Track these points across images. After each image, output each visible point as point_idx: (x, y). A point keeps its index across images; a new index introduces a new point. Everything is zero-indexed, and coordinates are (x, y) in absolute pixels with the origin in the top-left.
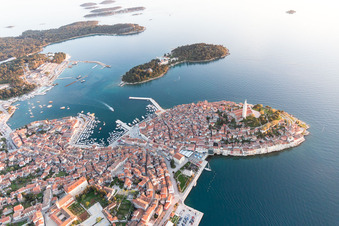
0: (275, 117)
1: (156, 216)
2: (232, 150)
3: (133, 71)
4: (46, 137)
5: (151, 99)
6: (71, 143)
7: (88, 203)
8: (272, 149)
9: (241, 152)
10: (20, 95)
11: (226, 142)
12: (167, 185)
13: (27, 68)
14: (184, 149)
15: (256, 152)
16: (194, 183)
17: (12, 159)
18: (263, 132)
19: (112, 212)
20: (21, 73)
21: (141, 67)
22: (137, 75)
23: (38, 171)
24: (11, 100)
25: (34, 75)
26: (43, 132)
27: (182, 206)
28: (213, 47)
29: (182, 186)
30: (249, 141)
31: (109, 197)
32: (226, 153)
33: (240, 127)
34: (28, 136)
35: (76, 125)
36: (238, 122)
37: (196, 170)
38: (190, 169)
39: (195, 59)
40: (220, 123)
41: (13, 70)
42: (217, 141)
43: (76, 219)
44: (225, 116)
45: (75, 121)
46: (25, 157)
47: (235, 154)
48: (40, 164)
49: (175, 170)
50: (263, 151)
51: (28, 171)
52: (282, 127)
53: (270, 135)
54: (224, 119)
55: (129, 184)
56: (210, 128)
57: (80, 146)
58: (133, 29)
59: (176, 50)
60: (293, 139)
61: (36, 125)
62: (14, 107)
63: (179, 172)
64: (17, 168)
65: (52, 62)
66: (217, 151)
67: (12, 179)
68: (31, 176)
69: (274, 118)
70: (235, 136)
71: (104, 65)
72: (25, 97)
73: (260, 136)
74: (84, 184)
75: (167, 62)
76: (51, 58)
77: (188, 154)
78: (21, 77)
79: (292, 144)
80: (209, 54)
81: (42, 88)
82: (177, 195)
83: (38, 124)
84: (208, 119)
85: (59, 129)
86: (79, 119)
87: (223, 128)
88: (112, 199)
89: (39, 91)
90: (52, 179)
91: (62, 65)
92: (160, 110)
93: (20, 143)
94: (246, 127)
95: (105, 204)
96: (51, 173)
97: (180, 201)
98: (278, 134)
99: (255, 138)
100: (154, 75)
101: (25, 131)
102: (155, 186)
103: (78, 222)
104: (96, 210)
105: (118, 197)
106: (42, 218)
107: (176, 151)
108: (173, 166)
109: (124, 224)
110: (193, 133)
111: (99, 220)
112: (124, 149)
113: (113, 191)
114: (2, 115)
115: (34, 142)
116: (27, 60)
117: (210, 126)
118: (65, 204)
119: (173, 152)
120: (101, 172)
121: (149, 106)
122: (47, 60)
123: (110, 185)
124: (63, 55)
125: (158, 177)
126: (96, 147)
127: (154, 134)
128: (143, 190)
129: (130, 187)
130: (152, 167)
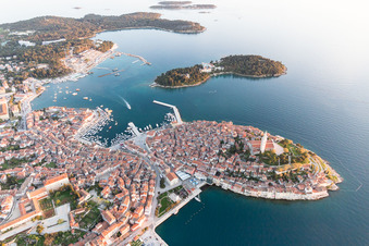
0: (301, 158)
1: (119, 234)
2: (233, 185)
3: (169, 73)
4: (56, 124)
5: (174, 107)
6: (75, 137)
7: (58, 201)
8: (280, 195)
9: (243, 189)
10: (53, 77)
11: (230, 174)
12: (145, 205)
13: (71, 51)
14: (182, 170)
15: (261, 194)
16: (175, 211)
17: (17, 138)
18: (277, 173)
19: (77, 217)
20: (63, 56)
21: (180, 71)
22: (172, 79)
23: (34, 156)
24: (45, 81)
25: (73, 60)
26: (56, 119)
27: (152, 233)
28: (269, 62)
29: (161, 210)
30: (257, 180)
31: (81, 201)
32: (226, 186)
33: (252, 160)
34: (41, 119)
35: (89, 118)
36: (253, 154)
37: (185, 197)
38: (178, 194)
39: (243, 72)
40: (232, 151)
41: (57, 51)
42: (221, 170)
43: (40, 214)
44: (242, 145)
45: (90, 114)
46: (29, 139)
47: (236, 190)
48: (40, 151)
49: (162, 191)
50: (270, 195)
51: (25, 154)
52: (304, 173)
53: (285, 178)
54: (238, 148)
55: (106, 193)
56: (220, 153)
57: (83, 141)
58: (191, 29)
59: (227, 58)
60: (311, 190)
61: (53, 109)
62: (44, 88)
63: (165, 194)
64: (17, 149)
65: (97, 49)
66: (217, 181)
67: (7, 158)
68: (25, 160)
69: (298, 160)
70: (242, 170)
71: (145, 61)
72: (58, 80)
73: (273, 176)
74: (65, 181)
75: (210, 70)
76: (98, 46)
77: (184, 177)
78: (62, 60)
79: (309, 197)
80: (260, 70)
81: (76, 74)
82: (151, 219)
83: (55, 110)
84: (222, 142)
85: (71, 119)
86: (94, 113)
87: (233, 157)
88: (83, 204)
89: (73, 77)
90: (40, 168)
91: (105, 55)
92: (177, 120)
93: (30, 124)
94: (259, 162)
95: (74, 207)
96: (43, 161)
97: (151, 226)
98: (295, 180)
99: (265, 178)
100: (189, 81)
101: (42, 114)
102: (133, 203)
103: (41, 218)
104: (63, 211)
105: (90, 203)
106: (11, 204)
107: (173, 170)
108: (162, 186)
109: (83, 233)
110: (200, 155)
111: (60, 222)
112: (120, 154)
113: (89, 196)
114: (30, 94)
115: (43, 126)
116: (73, 44)
117: (221, 151)
118: (36, 196)
119: (168, 170)
120: (87, 174)
121: (169, 114)
122: (92, 47)
123: (88, 188)
124: (110, 44)
125: (140, 194)
126: (96, 146)
127: (158, 146)
128: (119, 203)
129: (107, 196)
130: (139, 181)
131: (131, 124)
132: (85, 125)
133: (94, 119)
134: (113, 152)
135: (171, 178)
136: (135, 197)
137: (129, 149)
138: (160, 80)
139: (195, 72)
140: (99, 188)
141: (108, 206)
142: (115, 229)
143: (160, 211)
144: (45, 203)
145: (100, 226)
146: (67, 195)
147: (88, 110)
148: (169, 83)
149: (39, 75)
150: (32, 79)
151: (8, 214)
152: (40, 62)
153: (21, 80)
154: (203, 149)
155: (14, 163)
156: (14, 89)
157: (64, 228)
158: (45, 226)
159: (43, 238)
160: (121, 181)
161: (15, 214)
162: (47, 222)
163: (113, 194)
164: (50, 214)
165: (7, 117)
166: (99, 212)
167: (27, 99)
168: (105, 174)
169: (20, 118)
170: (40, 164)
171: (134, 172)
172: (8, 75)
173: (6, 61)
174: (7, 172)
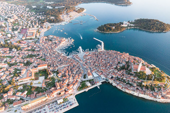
0: (160, 79)
1: (60, 94)
2: (118, 84)
4: (50, 43)
5: (102, 42)
6: (56, 49)
7: (41, 75)
8: (141, 96)
9: (122, 88)
10: (55, 23)
11: (118, 79)
12: (74, 84)
13: (65, 12)
14: (95, 72)
15: (131, 92)
16: (87, 90)
17: (35, 46)
18: (143, 84)
19: (46, 82)
20: (61, 14)
23: (38, 55)
24: (52, 24)
25: (65, 16)
26: (51, 40)
27: (73, 97)
30: (131, 85)
31: (49, 76)
32: (114, 84)
33: (131, 75)
34: (46, 40)
35: (64, 42)
36: (133, 72)
37: (93, 85)
38: (90, 83)
39: (145, 28)
40: (123, 68)
41: (59, 11)
42: (114, 76)
43: (33, 78)
44: (128, 66)
45: (64, 40)
46: (39, 47)
47: (118, 87)
48: (41, 53)
49: (84, 80)
50: (136, 94)
51: (35, 53)
52: (159, 88)
53: (147, 87)
54: (126, 67)
55: (60, 75)
57: (58, 51)
58: (124, 3)
59: (138, 20)
60: (160, 97)
61: (51, 36)
62: (50, 27)
63: (85, 81)
64: (34, 51)
65: (76, 11)
66: (111, 81)
67: (29, 54)
68: (35, 56)
69: (158, 80)
70: (124, 78)
71: (96, 18)
72: (57, 24)
73: (140, 85)
74: (46, 67)
75: (126, 26)
77: (96, 75)
78: (61, 15)
79: (158, 100)
80: (155, 28)
81: (65, 22)
82: (75, 91)
84: (119, 63)
85: (57, 42)
86: (67, 40)
87: (122, 71)
88: (49, 78)
89: (63, 23)
90: (39, 60)
91: (79, 14)
92: (102, 48)
93: (41, 42)
94: (135, 77)
95: (46, 78)
96: (41, 57)
97: (74, 94)
98: (153, 89)
99: (135, 85)
100: (114, 30)
102: (69, 82)
103: (33, 80)
104: (42, 79)
105: (53, 78)
106: (25, 72)
107: (91, 71)
108: (85, 78)
109: (46, 90)
110: (106, 67)
111: (39, 83)
112: (71, 60)
113: (52, 75)
114: (45, 29)
115: (45, 43)
116: (66, 9)
117: (117, 67)
118: (34, 71)
119: (89, 71)
120: (55, 66)
121: (99, 45)
122: (74, 10)
123: (54, 72)
124: (83, 9)
125: (74, 79)
126: (63, 55)
127: (88, 59)
128: (63, 80)
129: (59, 77)
130: (75, 73)
131: (80, 47)
132: (61, 45)
133: (66, 43)
134: (68, 59)
135: (89, 75)
136: (71, 80)
137: (76, 58)
138: (100, 28)
139: (118, 26)
140: (57, 73)
141: (59, 81)
142: (59, 91)
143: (80, 88)
144: (36, 74)
145: (53, 88)
146: (44, 73)
147: (64, 39)
148: (104, 30)
149: (50, 21)
150: (47, 23)
151: (23, 75)
152: (52, 16)
153: (43, 23)
154: (108, 64)
155: (31, 56)
156: (40, 26)
157: (40, 86)
158: (34, 83)
159: (31, 87)
160: (67, 72)
161: (25, 76)
162: (35, 82)
163: (62, 77)
164: (37, 79)
165: (34, 37)
166: (55, 82)
167: (43, 31)
168: (62, 67)
169: (38, 39)
170: (39, 58)
171: (74, 69)
172: (39, 20)
173: (40, 14)
174: (27, 59)
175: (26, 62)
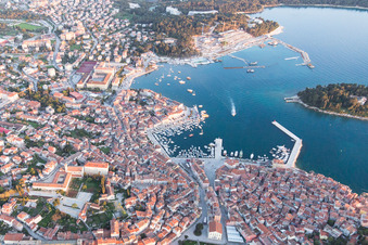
5: (299, 142)
6: (148, 131)
7: (85, 187)
10: (173, 57)
13: (213, 28)
14: (237, 228)
17: (98, 111)
19: (90, 211)
20: (199, 33)
23: (99, 134)
24: (162, 59)
25: (207, 41)
26: (143, 104)
31: (103, 198)
34: (131, 100)
35: (176, 116)
41: (195, 26)
43: (65, 189)
45: (179, 111)
46: (107, 116)
48: (106, 132)
49: (193, 237)
51: (93, 129)
55: (131, 203)
57: (152, 138)
61: (147, 93)
62: (156, 67)
63: (194, 243)
64: (91, 121)
65: (248, 31)
67: (79, 127)
68: (89, 135)
72: (177, 61)
74: (104, 170)
76: (250, 26)
78: (195, 37)
81: (201, 59)
83: (149, 94)
85: (157, 110)
86: (187, 112)
88: (102, 202)
89: (194, 62)
90: (95, 148)
91: (254, 40)
92: (289, 160)
93: (117, 102)
95: (93, 200)
96: (103, 143)
101: (135, 94)
102: (148, 230)
103: (63, 194)
104: (84, 197)
105: (110, 205)
106: (52, 168)
107: (225, 220)
108: (198, 232)
109: (85, 229)
110: (278, 221)
111: (74, 207)
112: (177, 171)
113: (111, 197)
114: (140, 69)
115: (126, 108)
116: (220, 19)
118: (73, 172)
119: (218, 218)
120: (128, 174)
121: (282, 148)
122: (242, 27)
123: (118, 189)
124: (271, 25)
125: (164, 225)
126: (159, 150)
127: (229, 182)
128: (135, 220)
129: (128, 206)
130: (174, 211)
131: (219, 141)
132: (165, 121)
133: (180, 117)
134: (171, 165)
135: (213, 230)
136: (156, 225)
137: (193, 169)
138: (307, 96)
140: (127, 195)
141: (123, 218)
144: (76, 182)
145: (101, 232)
146: (95, 184)
147: (181, 106)
148: (319, 103)
149: (162, 51)
150: (152, 54)
151: (45, 176)
152: (171, 36)
153: (142, 52)
154: (289, 216)
155: (80, 134)
156: (128, 61)
157: (73, 213)
158: (62, 202)
159: (54, 210)
160: (154, 200)
161: (50, 180)
162: (67, 200)
163: (135, 209)
164: (72, 194)
165: (105, 87)
166: (111, 218)
167: (134, 74)
168: (145, 183)
169: (114, 93)
170: (97, 144)
171: (176, 198)
172: (134, 43)
173: (140, 28)
174: (70, 140)
175: (64, 144)
